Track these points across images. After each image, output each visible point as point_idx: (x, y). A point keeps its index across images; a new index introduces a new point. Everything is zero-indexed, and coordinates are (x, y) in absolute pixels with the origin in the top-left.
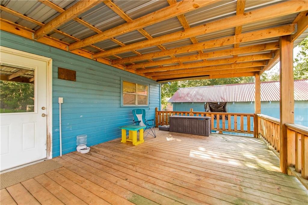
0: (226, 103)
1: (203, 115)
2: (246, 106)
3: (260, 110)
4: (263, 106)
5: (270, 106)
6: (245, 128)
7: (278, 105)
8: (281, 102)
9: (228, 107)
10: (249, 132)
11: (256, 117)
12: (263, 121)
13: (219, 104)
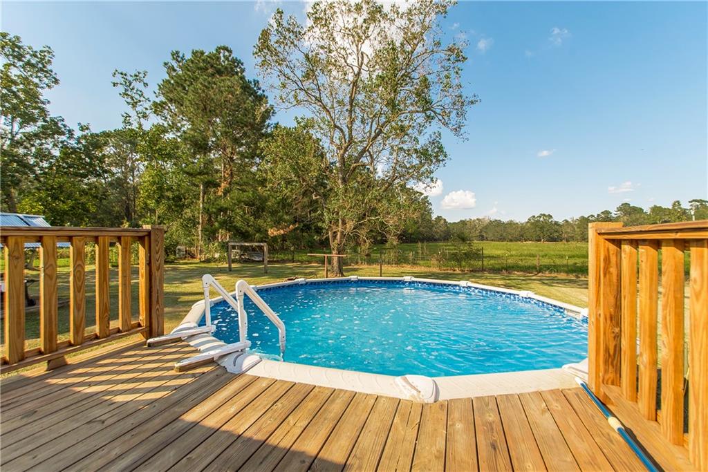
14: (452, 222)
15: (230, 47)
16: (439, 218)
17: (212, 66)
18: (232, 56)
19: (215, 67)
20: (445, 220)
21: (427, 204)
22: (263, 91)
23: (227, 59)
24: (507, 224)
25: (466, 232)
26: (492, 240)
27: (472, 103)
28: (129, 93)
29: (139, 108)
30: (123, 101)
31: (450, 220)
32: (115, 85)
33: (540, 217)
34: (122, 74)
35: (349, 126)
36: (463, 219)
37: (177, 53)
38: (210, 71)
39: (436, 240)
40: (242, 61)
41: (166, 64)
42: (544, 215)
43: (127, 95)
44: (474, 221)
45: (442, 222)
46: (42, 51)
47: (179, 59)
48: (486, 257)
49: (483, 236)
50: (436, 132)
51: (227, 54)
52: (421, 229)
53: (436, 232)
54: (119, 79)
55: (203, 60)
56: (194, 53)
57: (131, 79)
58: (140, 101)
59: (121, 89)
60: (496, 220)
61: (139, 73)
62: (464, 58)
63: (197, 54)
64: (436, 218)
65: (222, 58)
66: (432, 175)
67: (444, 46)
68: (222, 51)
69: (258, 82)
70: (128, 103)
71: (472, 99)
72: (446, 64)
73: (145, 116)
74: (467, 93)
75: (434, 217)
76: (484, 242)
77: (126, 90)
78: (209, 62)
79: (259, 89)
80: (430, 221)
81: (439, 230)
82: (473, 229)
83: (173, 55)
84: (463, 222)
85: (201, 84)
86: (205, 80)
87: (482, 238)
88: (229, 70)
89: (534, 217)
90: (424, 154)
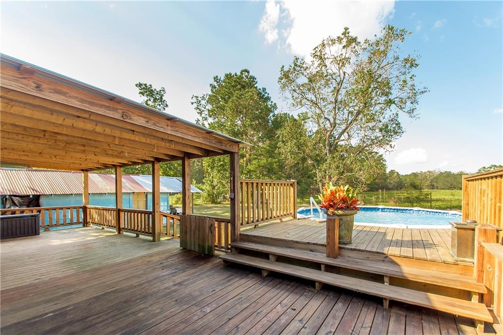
0: (40, 195)
1: (19, 212)
2: (66, 199)
3: (88, 202)
4: (91, 198)
5: (108, 197)
6: (75, 220)
7: (114, 197)
8: (116, 193)
9: (42, 200)
10: (78, 223)
11: (85, 209)
12: (93, 211)
13: (31, 197)
14: (404, 175)
15: (249, 69)
16: (392, 172)
17: (239, 84)
18: (250, 74)
19: (241, 84)
20: (398, 173)
21: (382, 161)
22: (268, 94)
23: (247, 78)
24: (457, 175)
25: (418, 182)
26: (443, 189)
27: (422, 92)
28: (199, 107)
29: (203, 115)
30: (196, 112)
31: (402, 173)
32: (192, 103)
33: (491, 168)
34: (196, 97)
35: (334, 117)
36: (415, 172)
37: (217, 77)
38: (239, 87)
39: (389, 189)
40: (255, 77)
41: (211, 85)
42: (495, 166)
43: (198, 108)
44: (425, 173)
45: (395, 174)
46: (160, 91)
47: (218, 81)
48: (434, 201)
49: (433, 186)
50: (395, 113)
51: (246, 74)
52: (377, 181)
53: (390, 183)
54: (194, 100)
55: (235, 81)
56: (227, 75)
57: (200, 99)
58: (204, 111)
59: (195, 105)
60: (446, 172)
61: (204, 95)
62: (416, 65)
63: (229, 76)
64: (390, 172)
65: (244, 77)
66: (391, 143)
67: (401, 59)
68: (244, 73)
69: (265, 89)
70: (198, 113)
71: (423, 90)
72: (403, 70)
73: (206, 119)
74: (419, 87)
75: (388, 171)
76: (435, 190)
77: (198, 106)
78: (238, 82)
79: (266, 93)
80: (385, 174)
81: (392, 181)
82: (424, 179)
83: (214, 79)
84: (415, 175)
85: (236, 97)
86: (238, 94)
87: (432, 187)
88: (249, 84)
89: (484, 168)
90: (385, 129)
